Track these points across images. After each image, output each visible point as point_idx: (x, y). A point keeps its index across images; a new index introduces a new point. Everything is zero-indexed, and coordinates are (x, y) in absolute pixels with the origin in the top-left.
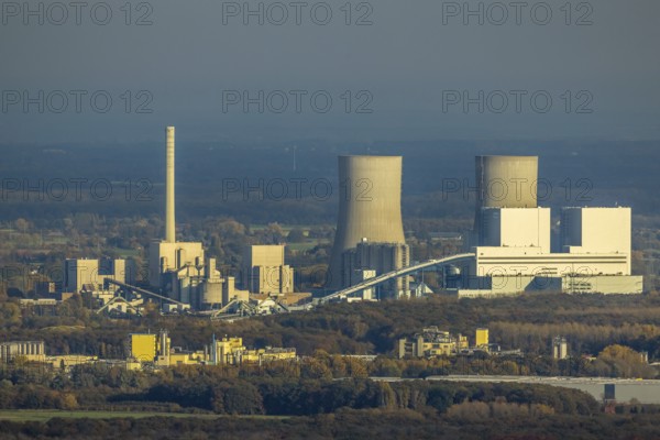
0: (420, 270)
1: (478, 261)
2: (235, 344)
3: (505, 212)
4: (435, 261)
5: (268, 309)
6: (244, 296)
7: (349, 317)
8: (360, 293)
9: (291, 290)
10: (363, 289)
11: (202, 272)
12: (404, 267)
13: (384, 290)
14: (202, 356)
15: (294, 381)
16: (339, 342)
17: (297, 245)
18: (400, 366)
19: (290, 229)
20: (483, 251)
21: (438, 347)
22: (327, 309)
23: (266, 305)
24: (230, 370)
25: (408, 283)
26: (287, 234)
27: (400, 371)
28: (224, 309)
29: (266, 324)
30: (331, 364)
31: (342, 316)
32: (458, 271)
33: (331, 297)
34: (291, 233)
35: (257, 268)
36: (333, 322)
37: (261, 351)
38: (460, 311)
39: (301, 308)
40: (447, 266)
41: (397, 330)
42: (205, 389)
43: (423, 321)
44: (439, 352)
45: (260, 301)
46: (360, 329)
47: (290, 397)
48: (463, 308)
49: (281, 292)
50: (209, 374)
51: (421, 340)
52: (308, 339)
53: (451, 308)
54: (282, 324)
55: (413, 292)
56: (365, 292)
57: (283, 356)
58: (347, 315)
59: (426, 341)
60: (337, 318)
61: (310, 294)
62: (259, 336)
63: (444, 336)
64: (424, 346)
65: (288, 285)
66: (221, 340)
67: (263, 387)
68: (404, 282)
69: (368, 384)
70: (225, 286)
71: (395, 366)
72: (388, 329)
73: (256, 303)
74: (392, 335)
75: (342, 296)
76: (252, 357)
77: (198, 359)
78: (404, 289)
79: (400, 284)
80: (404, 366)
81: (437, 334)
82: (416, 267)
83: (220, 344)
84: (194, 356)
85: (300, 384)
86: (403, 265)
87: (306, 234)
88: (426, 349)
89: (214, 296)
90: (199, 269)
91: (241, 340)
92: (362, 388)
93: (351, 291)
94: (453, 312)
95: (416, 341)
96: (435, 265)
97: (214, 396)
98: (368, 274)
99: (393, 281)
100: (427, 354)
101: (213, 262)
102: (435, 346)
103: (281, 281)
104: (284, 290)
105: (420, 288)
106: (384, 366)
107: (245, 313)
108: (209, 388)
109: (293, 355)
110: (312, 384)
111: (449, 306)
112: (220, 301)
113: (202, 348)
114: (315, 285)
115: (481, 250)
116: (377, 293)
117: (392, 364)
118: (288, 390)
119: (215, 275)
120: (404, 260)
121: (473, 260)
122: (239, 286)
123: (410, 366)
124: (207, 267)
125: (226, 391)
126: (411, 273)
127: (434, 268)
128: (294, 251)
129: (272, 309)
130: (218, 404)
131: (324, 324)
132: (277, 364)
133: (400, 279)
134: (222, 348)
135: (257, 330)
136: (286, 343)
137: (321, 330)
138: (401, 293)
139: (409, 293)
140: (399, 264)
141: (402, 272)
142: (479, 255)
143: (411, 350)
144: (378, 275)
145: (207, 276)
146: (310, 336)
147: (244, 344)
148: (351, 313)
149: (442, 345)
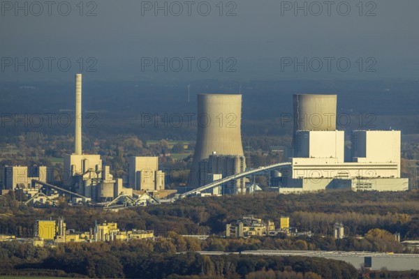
0: (253, 174)
1: (293, 168)
2: (112, 227)
3: (312, 134)
4: (263, 168)
5: (145, 201)
6: (129, 192)
7: (197, 208)
8: (210, 190)
9: (163, 188)
10: (212, 188)
11: (100, 176)
12: (242, 172)
13: (228, 188)
14: (88, 236)
15: (145, 254)
16: (186, 226)
17: (178, 155)
18: (224, 243)
19: (175, 143)
20: (297, 161)
21: (253, 229)
22: (183, 202)
23: (144, 198)
24: (104, 247)
25: (244, 184)
26: (171, 147)
27: (224, 247)
28: (114, 201)
29: (139, 213)
30: (176, 242)
31: (192, 207)
32: (280, 175)
33: (190, 193)
34: (175, 146)
35: (139, 173)
36: (185, 212)
37: (129, 232)
38: (276, 203)
39: (168, 201)
40: (272, 171)
41: (228, 217)
42: (82, 260)
43: (248, 211)
44: (254, 233)
45: (139, 196)
46: (203, 216)
47: (142, 266)
48: (278, 201)
49: (155, 189)
50: (89, 249)
51: (241, 225)
52: (164, 224)
53: (270, 201)
54: (150, 213)
55: (248, 190)
56: (214, 190)
57: (145, 236)
58: (195, 206)
59: (245, 225)
60: (189, 208)
61: (176, 191)
62: (130, 222)
63: (257, 222)
64: (244, 229)
65: (161, 184)
66: (102, 225)
67: (123, 259)
68: (242, 182)
69: (197, 256)
70: (116, 185)
71: (221, 243)
72: (223, 216)
73: (137, 197)
74: (225, 220)
75: (198, 192)
76: (123, 237)
77: (86, 238)
78: (241, 187)
79: (239, 184)
80: (227, 244)
81: (252, 221)
82: (250, 172)
83: (101, 227)
84: (83, 236)
85: (150, 256)
86: (241, 170)
87: (186, 147)
88: (245, 231)
89: (108, 192)
90: (98, 173)
91: (116, 224)
92: (193, 259)
93: (204, 189)
94: (270, 204)
95: (238, 226)
96: (263, 170)
97: (89, 265)
98: (217, 177)
99: (233, 182)
100: (246, 234)
101: (107, 168)
102: (251, 229)
103: (155, 182)
104: (158, 188)
105: (253, 187)
106: (212, 243)
107: (128, 204)
108: (86, 259)
109: (151, 235)
110: (157, 257)
111: (268, 200)
112: (112, 195)
113: (89, 231)
114: (181, 184)
115: (295, 160)
116: (222, 190)
117: (219, 242)
118: (141, 261)
119: (109, 177)
120: (242, 167)
121: (290, 167)
122: (126, 185)
123: (231, 244)
124: (103, 172)
125: (97, 262)
126: (247, 176)
127: (263, 173)
128: (173, 159)
129: (148, 202)
130: (91, 270)
131: (179, 213)
132: (137, 242)
133: (239, 181)
134: (102, 230)
135: (130, 217)
136: (148, 227)
137: (176, 217)
138: (239, 190)
139: (245, 190)
140: (238, 170)
141: (240, 175)
142: (294, 164)
143: (235, 232)
144: (223, 177)
145: (103, 178)
146: (167, 221)
147: (118, 227)
148: (198, 205)
149: (256, 229)
